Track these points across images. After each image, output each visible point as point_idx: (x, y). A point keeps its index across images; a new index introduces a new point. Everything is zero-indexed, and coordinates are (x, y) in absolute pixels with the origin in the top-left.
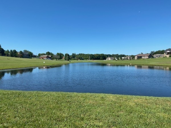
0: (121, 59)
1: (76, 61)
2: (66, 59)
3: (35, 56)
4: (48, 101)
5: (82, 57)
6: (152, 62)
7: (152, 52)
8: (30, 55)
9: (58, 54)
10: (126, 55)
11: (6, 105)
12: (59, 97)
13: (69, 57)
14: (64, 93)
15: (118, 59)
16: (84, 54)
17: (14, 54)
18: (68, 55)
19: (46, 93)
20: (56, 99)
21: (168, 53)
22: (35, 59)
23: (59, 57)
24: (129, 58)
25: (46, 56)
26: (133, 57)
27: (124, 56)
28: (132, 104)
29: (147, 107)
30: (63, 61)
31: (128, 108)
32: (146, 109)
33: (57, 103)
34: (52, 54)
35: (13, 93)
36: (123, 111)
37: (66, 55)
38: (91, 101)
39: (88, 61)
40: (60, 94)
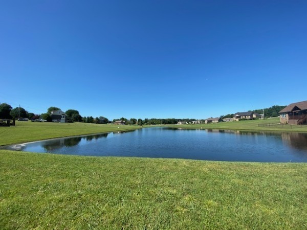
0: (192, 123)
1: (148, 125)
2: (139, 124)
3: (110, 122)
4: (122, 167)
5: (154, 122)
6: (222, 126)
7: (222, 116)
8: (105, 121)
9: (132, 120)
10: (196, 119)
11: (81, 171)
12: (132, 162)
13: (141, 122)
14: (138, 158)
15: (189, 123)
16: (156, 119)
17: (90, 120)
18: (141, 120)
19: (119, 158)
20: (129, 165)
21: (237, 117)
22: (110, 124)
23: (132, 122)
24: (199, 122)
25: (120, 121)
26: (203, 121)
27: (194, 120)
28: (206, 170)
29: (221, 173)
30: (136, 126)
31: (202, 175)
32: (221, 175)
33: (131, 169)
34: (126, 120)
35: (88, 159)
36: (196, 178)
37: (139, 120)
38: (164, 167)
39: (160, 125)
40: (133, 159)
